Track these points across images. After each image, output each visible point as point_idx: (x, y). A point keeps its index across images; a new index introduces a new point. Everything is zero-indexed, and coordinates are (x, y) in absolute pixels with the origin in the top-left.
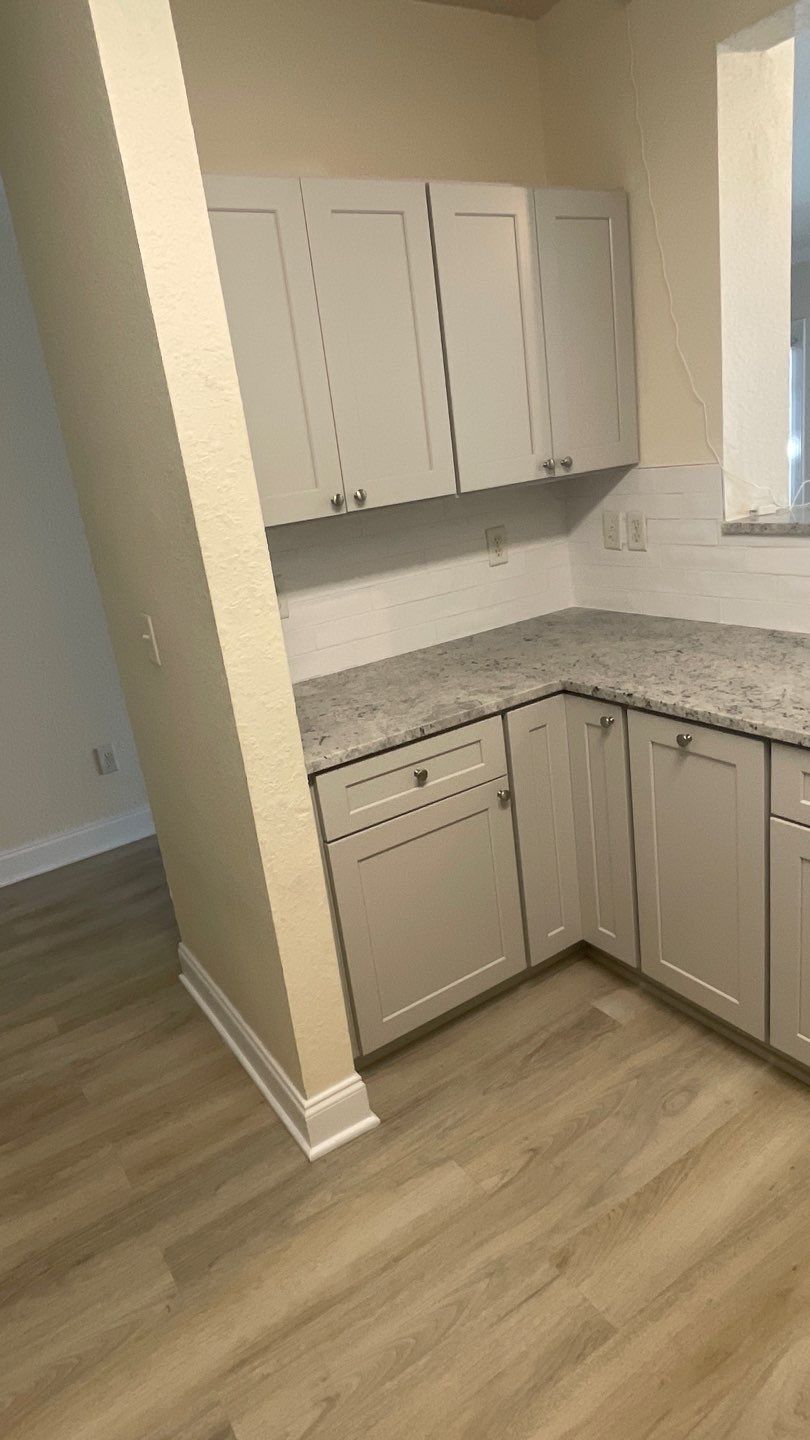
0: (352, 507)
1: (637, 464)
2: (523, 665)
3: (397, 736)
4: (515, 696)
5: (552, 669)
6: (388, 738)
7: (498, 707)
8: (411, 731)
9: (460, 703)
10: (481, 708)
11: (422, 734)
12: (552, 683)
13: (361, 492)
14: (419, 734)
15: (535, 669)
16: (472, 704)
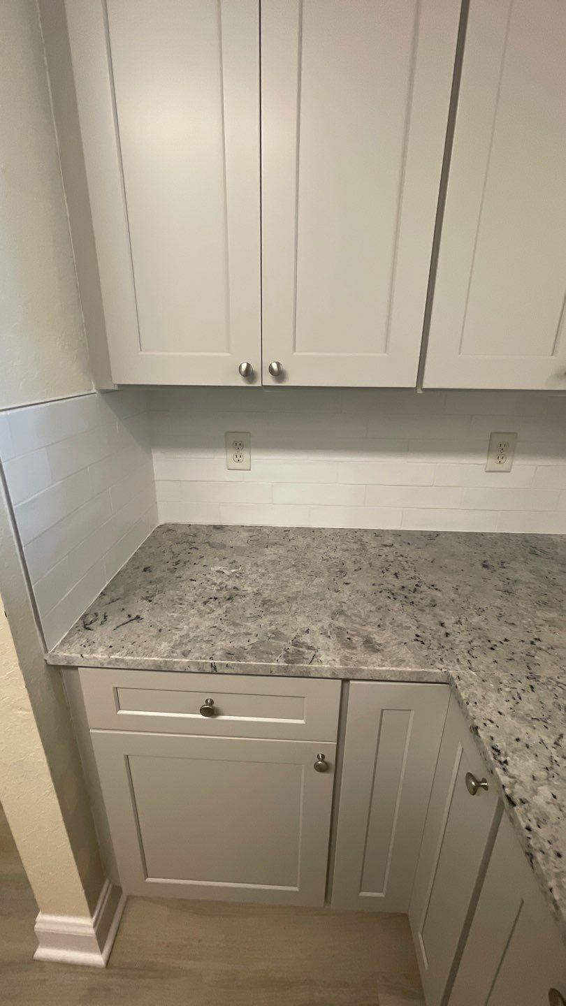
0: (269, 381)
2: (436, 609)
3: (178, 663)
4: (364, 670)
5: (460, 638)
6: (166, 661)
7: (334, 673)
8: (199, 663)
9: (296, 643)
10: (306, 668)
11: (214, 670)
12: (431, 670)
13: (278, 364)
14: (209, 669)
15: (442, 624)
16: (303, 653)
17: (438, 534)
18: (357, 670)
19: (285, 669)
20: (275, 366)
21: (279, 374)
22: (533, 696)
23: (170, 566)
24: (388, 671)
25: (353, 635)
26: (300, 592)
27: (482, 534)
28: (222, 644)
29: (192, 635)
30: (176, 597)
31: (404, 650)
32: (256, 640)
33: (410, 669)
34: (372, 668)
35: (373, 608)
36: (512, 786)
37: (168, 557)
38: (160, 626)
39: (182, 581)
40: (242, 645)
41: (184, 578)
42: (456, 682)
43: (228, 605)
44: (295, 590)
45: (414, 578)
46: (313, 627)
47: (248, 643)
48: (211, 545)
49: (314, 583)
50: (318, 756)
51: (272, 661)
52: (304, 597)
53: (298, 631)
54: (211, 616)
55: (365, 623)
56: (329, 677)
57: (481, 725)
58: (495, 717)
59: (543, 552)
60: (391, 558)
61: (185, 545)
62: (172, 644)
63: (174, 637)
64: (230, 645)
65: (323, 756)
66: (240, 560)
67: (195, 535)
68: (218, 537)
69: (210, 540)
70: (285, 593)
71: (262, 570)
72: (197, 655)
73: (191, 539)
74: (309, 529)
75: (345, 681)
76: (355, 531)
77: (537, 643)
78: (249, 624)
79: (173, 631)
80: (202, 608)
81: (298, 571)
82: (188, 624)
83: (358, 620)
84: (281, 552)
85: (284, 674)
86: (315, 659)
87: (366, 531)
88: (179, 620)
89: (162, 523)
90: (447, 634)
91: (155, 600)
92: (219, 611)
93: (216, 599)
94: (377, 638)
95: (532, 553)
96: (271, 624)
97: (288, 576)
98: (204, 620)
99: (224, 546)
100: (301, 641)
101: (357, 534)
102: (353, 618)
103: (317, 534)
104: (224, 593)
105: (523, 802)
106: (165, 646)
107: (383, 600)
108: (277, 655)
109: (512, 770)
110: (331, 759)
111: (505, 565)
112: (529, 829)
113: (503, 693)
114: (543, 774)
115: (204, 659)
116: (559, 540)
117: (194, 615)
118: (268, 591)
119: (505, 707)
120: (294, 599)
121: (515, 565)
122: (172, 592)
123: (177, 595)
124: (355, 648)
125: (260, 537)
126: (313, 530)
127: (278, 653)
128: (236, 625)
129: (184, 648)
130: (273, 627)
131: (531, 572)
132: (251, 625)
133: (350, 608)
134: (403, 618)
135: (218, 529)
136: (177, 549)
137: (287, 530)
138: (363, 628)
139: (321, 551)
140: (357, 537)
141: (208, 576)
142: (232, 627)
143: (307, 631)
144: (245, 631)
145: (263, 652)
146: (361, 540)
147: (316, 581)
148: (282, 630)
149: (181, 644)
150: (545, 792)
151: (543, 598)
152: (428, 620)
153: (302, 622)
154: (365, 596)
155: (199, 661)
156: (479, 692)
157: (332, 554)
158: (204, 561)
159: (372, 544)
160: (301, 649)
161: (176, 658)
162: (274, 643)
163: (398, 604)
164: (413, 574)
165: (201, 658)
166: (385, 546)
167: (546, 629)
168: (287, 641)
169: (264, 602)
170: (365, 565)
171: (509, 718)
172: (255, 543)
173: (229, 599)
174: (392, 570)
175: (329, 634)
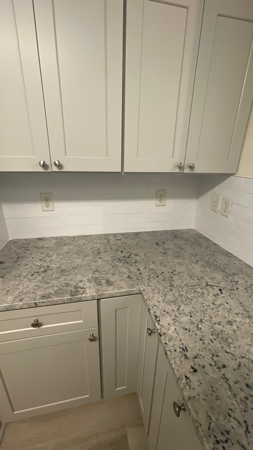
0: (55, 169)
1: (235, 174)
2: (137, 264)
3: (17, 305)
4: (105, 294)
5: (145, 275)
6: (11, 305)
7: (93, 297)
8: (28, 303)
9: (76, 287)
10: (80, 297)
11: (36, 305)
12: (133, 289)
13: (59, 162)
14: (34, 305)
15: (139, 270)
16: (79, 291)
17: (139, 233)
18: (102, 294)
19: (71, 299)
20: (57, 162)
21: (60, 166)
22: (171, 293)
23: (15, 260)
24: (116, 292)
25: (102, 280)
26: (79, 264)
27: (156, 231)
28: (40, 293)
29: (25, 291)
30: (17, 274)
31: (123, 282)
32: (57, 288)
33: (124, 290)
34: (109, 292)
35: (111, 267)
36: (161, 329)
37: (14, 255)
38: (8, 289)
39: (21, 266)
40: (50, 292)
41: (22, 264)
42: (143, 292)
43: (44, 274)
44: (76, 263)
45: (129, 252)
46: (84, 279)
47: (53, 291)
48: (36, 248)
49: (86, 260)
50: (91, 335)
51: (64, 297)
52: (81, 266)
53: (77, 282)
54: (35, 281)
55: (107, 273)
56: (91, 299)
57: (151, 308)
58: (157, 304)
59: (179, 236)
60: (120, 245)
61: (23, 249)
62: (14, 297)
63: (15, 293)
64: (44, 293)
65: (93, 335)
66: (51, 253)
67: (28, 244)
68: (40, 244)
69: (36, 245)
70: (72, 266)
71: (61, 257)
72: (27, 300)
73: (26, 246)
74: (85, 236)
75: (98, 300)
76: (106, 235)
77: (174, 272)
78: (53, 282)
79: (15, 290)
80: (31, 278)
81: (79, 255)
82: (23, 286)
83: (104, 273)
84: (71, 247)
85: (70, 302)
86: (84, 293)
87: (110, 234)
88: (18, 285)
89: (11, 239)
90: (140, 274)
91: (6, 277)
92: (40, 278)
93: (38, 272)
94: (112, 279)
95: (175, 237)
96: (64, 280)
97: (74, 258)
98: (32, 283)
99: (43, 248)
100: (78, 286)
101: (106, 236)
102: (102, 272)
103: (89, 238)
104: (42, 269)
105: (164, 334)
106: (10, 298)
107: (116, 263)
108: (66, 294)
109: (161, 323)
110: (96, 335)
111: (164, 243)
112: (166, 344)
113: (160, 294)
114: (173, 322)
115: (31, 301)
116: (185, 231)
117: (26, 281)
118: (64, 266)
119: (161, 299)
120: (76, 268)
121: (168, 242)
122: (15, 272)
123: (18, 273)
124: (102, 285)
125: (61, 242)
126: (87, 236)
127: (67, 292)
128: (47, 283)
129: (20, 298)
130: (66, 281)
131: (174, 245)
132: (55, 282)
133: (101, 268)
134: (124, 270)
135: (41, 239)
136: (18, 251)
137: (74, 237)
138: (106, 276)
139: (90, 245)
140: (106, 237)
141: (34, 262)
142: (45, 284)
143: (81, 281)
144: (52, 285)
145: (60, 293)
146: (108, 239)
147: (87, 258)
148: (70, 282)
149: (19, 296)
150: (172, 328)
151: (177, 254)
152: (133, 269)
153: (79, 277)
154: (108, 262)
155: (28, 302)
156: (151, 295)
157: (95, 246)
158: (33, 256)
159: (112, 240)
160: (78, 289)
161: (15, 303)
162: (65, 288)
163: (121, 264)
164: (128, 251)
165: (29, 301)
166: (118, 240)
167: (177, 266)
168: (71, 287)
169: (62, 271)
170: (109, 249)
171: (162, 303)
172: (59, 244)
173: (44, 272)
174: (120, 250)
175: (91, 281)
